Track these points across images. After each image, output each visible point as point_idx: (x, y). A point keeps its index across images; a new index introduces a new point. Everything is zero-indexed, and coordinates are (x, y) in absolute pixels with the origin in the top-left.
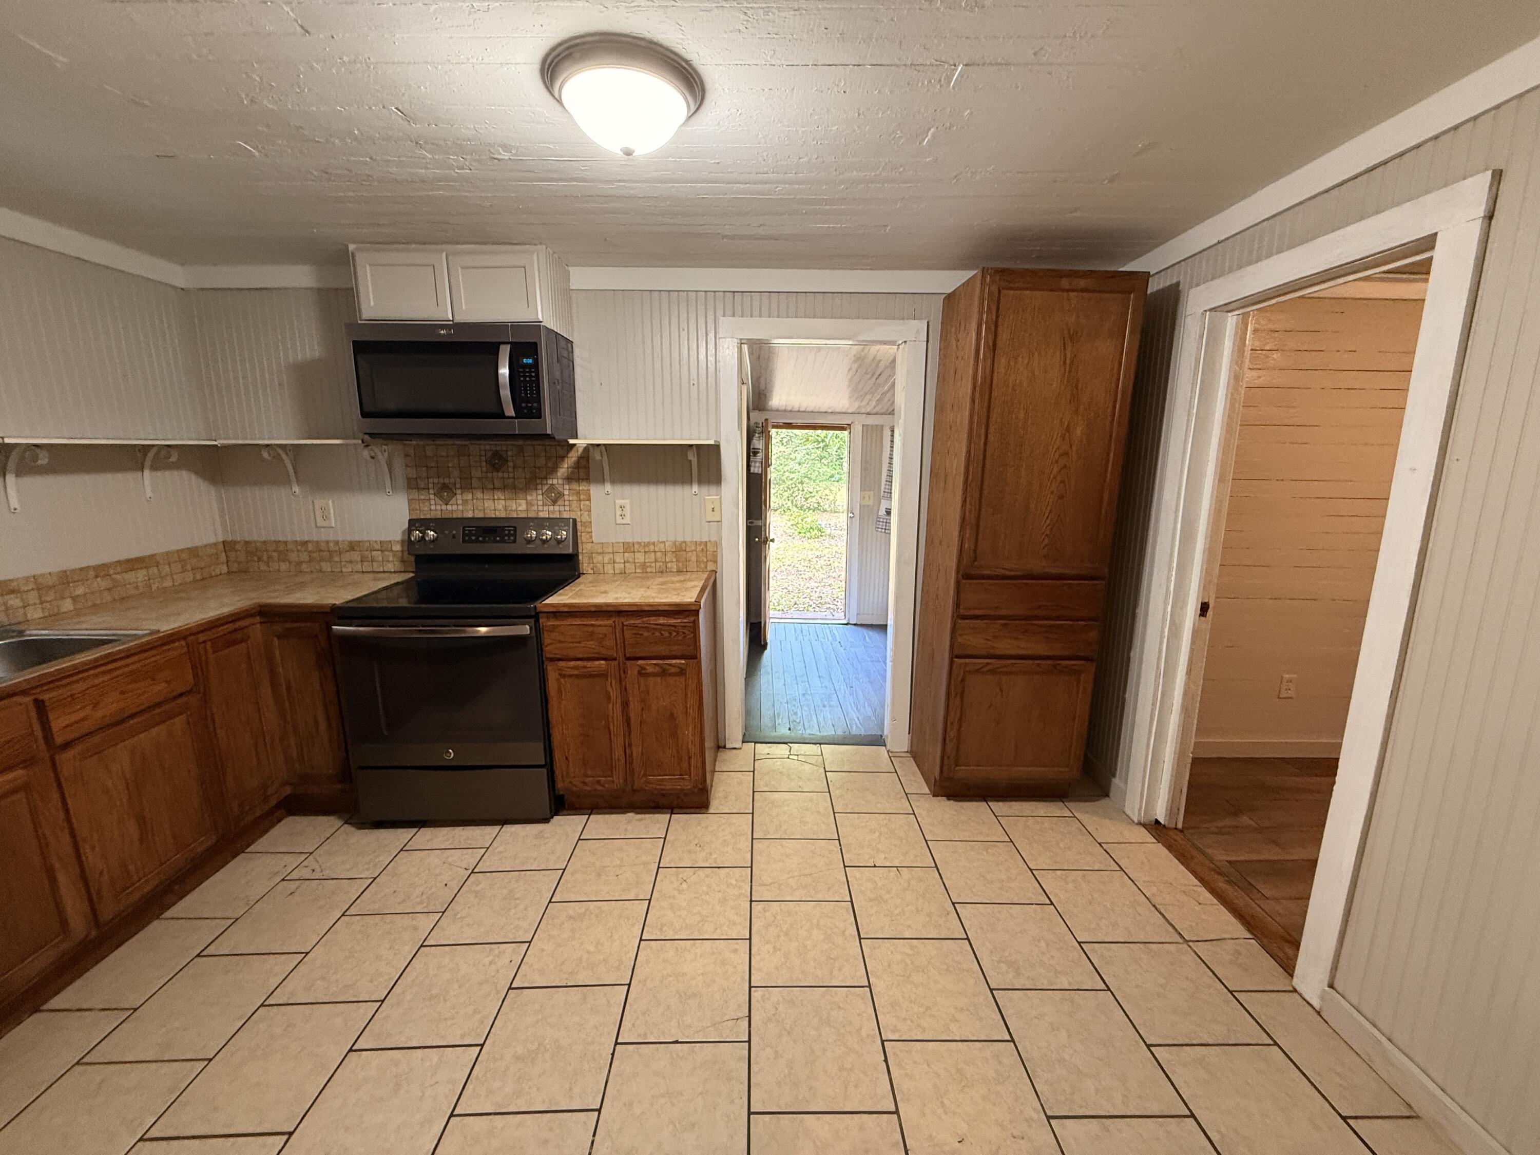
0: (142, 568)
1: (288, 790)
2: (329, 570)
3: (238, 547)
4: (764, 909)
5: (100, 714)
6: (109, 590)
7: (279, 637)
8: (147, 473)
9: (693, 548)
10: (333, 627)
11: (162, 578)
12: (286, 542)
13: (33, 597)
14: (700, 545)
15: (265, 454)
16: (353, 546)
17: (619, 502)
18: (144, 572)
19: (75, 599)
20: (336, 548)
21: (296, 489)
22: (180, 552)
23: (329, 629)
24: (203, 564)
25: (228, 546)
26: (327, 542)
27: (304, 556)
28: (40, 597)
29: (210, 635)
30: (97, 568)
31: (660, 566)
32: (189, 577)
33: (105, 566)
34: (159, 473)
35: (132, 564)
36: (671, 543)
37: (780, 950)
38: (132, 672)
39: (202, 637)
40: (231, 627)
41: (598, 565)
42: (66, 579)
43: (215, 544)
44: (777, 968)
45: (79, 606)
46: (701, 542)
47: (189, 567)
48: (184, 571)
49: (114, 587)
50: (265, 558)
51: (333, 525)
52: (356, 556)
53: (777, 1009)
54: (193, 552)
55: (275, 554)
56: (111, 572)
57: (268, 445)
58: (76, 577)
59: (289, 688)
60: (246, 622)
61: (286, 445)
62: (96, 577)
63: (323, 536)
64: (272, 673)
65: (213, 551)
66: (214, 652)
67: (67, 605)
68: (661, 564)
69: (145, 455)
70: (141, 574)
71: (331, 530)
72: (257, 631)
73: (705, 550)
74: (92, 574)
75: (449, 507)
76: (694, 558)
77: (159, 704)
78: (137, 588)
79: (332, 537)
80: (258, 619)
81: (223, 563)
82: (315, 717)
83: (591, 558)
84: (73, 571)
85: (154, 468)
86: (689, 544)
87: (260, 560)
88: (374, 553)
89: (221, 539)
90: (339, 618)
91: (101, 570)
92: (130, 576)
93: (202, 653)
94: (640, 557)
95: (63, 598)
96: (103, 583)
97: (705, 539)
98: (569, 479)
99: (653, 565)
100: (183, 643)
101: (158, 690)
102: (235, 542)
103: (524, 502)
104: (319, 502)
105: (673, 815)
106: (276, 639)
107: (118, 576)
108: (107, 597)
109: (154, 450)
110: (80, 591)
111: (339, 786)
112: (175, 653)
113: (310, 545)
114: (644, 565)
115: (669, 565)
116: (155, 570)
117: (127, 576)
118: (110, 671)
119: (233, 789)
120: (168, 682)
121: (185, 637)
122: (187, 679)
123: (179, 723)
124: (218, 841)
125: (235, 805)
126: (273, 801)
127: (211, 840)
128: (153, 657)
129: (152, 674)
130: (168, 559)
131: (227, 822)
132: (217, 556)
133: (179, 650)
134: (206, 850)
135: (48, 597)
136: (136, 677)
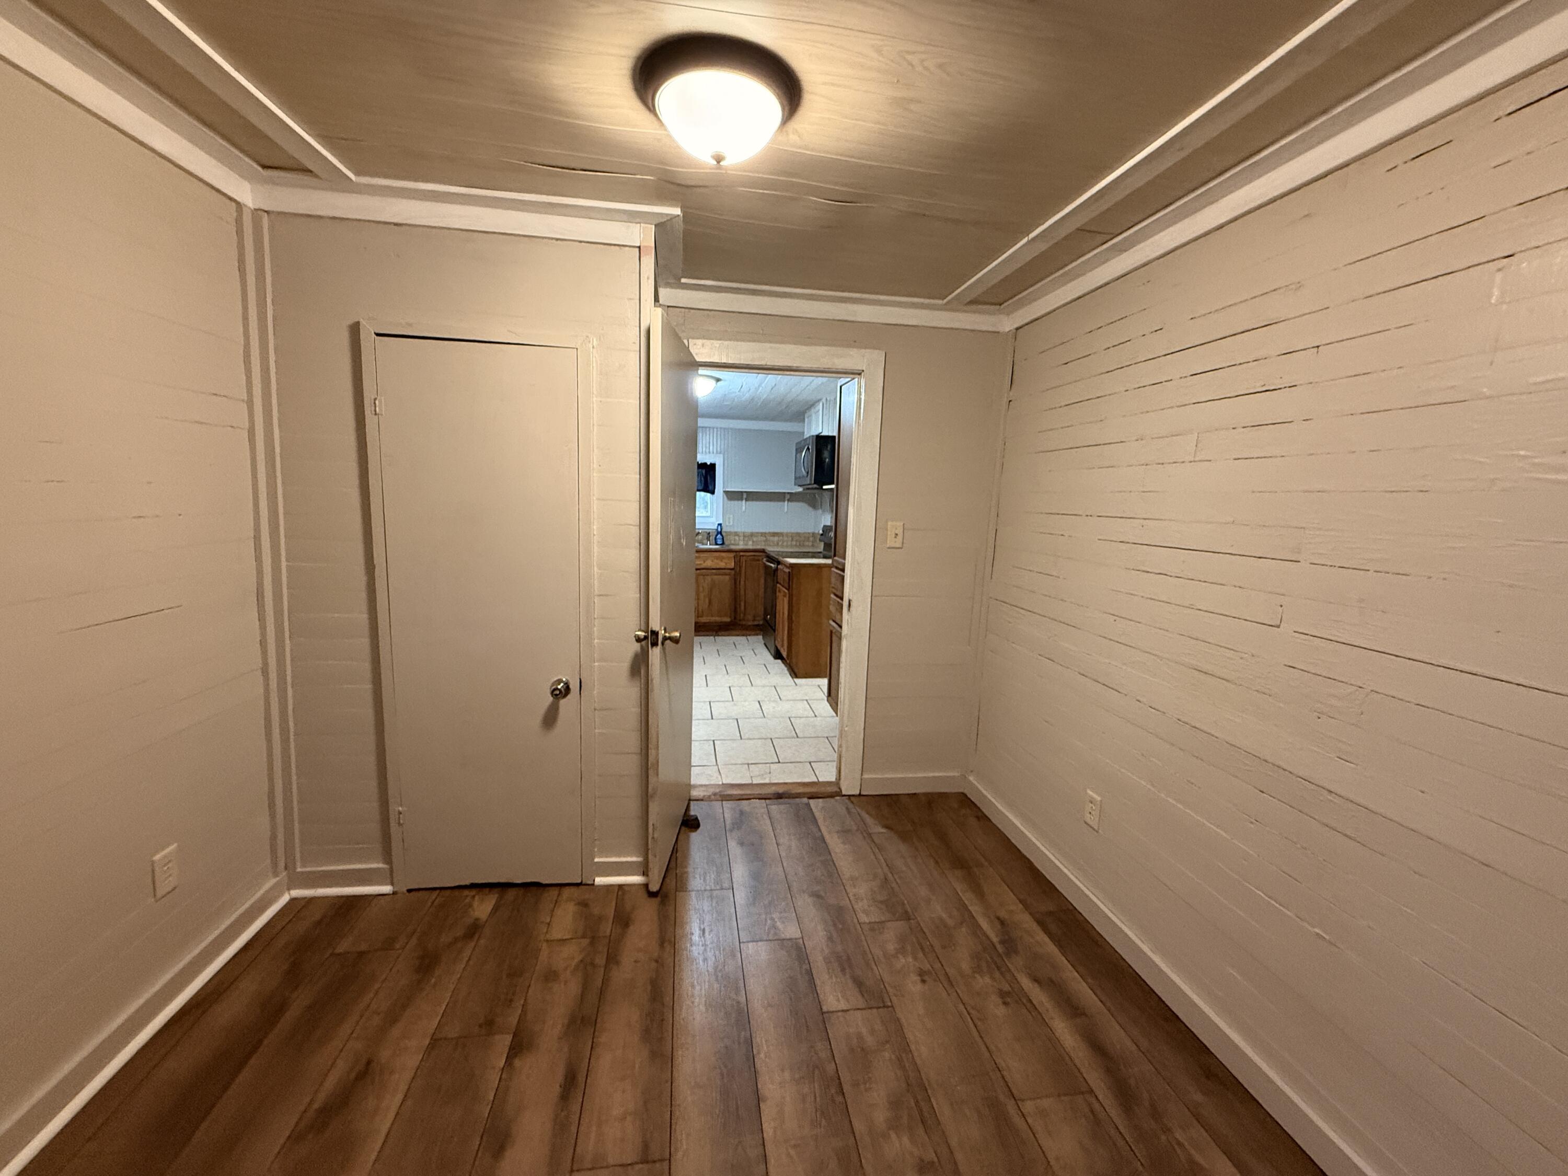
5: (705, 564)
13: (742, 538)
19: (753, 542)
22: (792, 533)
35: (774, 534)
42: (752, 535)
54: (798, 534)
56: (766, 535)
91: (763, 534)
119: (743, 608)
120: (726, 564)
121: (736, 552)
122: (732, 565)
123: (727, 577)
124: (731, 621)
125: (742, 615)
126: (756, 623)
127: (728, 620)
128: (723, 554)
129: (722, 559)
130: (787, 534)
131: (735, 618)
132: (809, 538)
133: (732, 555)
134: (726, 622)
135: (746, 539)
136: (717, 558)
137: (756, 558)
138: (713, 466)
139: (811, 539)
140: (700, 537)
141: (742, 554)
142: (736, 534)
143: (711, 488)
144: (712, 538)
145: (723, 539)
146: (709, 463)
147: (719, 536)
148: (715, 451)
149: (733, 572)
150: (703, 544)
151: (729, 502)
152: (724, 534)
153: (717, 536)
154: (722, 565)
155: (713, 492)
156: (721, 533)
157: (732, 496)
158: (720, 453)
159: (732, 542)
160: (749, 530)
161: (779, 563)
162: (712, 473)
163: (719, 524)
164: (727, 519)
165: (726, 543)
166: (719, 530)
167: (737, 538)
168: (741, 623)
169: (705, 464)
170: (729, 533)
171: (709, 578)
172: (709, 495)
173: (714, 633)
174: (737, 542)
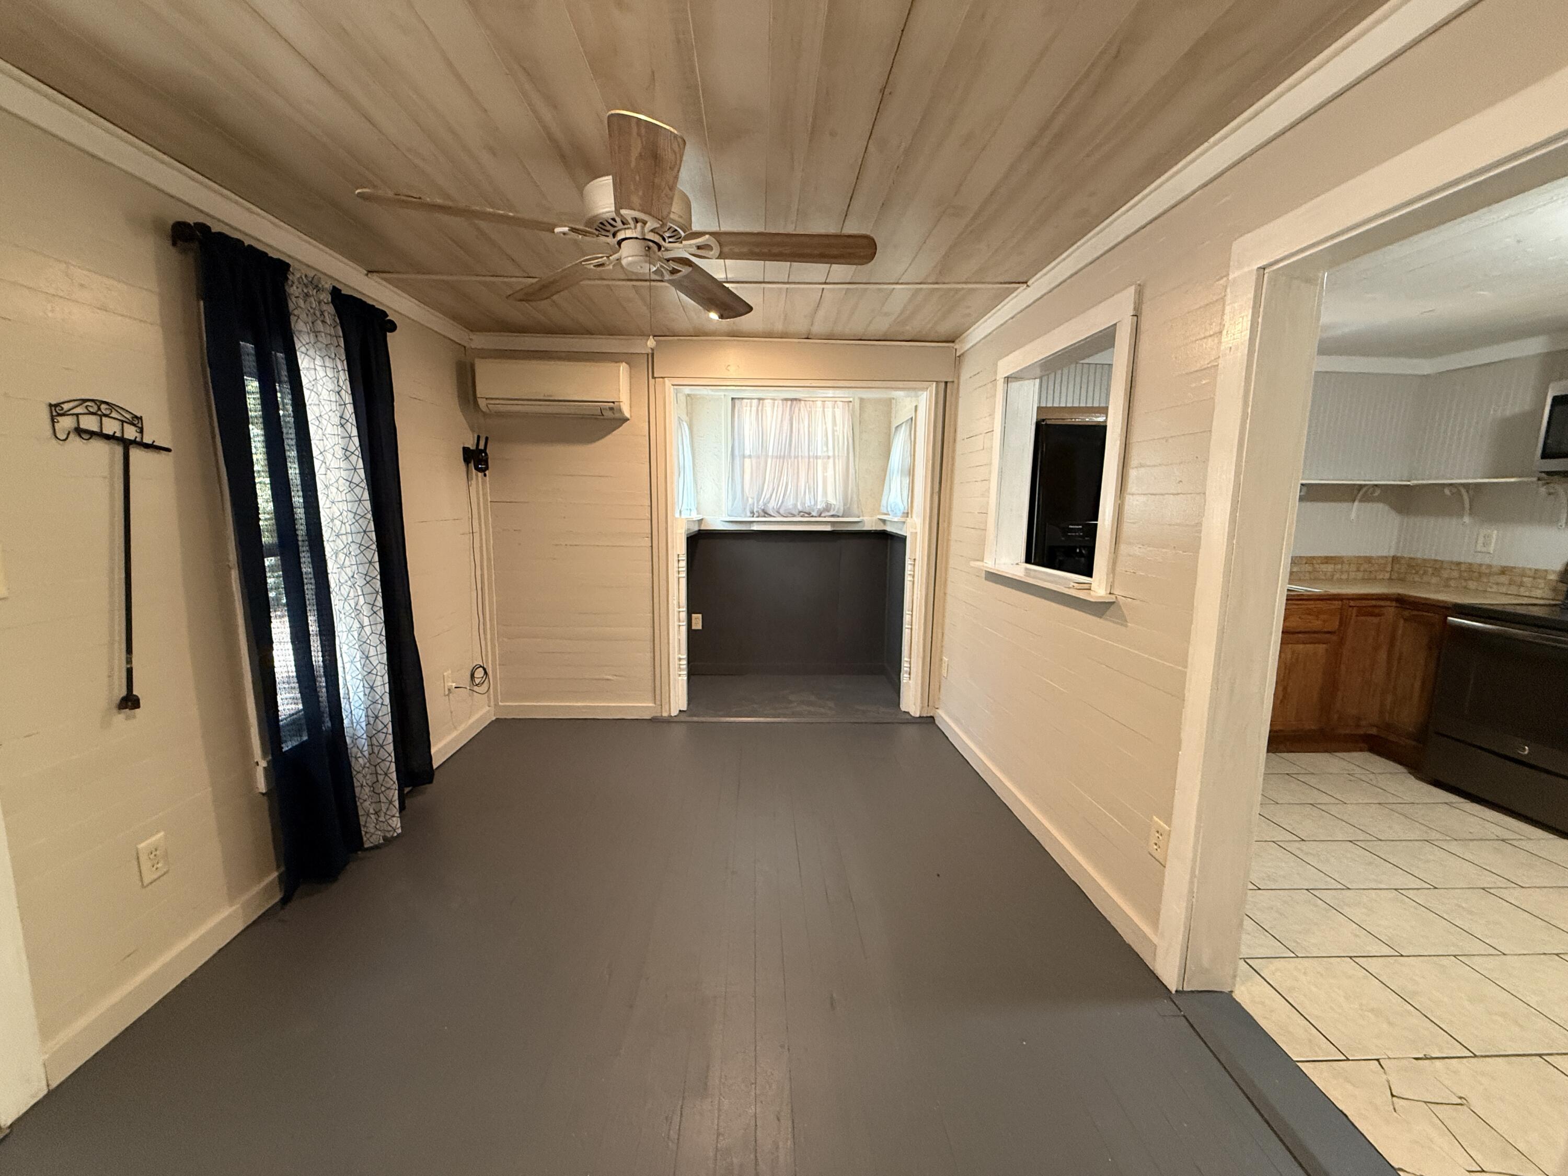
0: (1331, 563)
1: (1374, 731)
2: (1474, 587)
3: (1403, 561)
6: (1309, 572)
7: (1405, 620)
8: (1356, 503)
10: (1450, 618)
11: (1342, 572)
12: (1442, 562)
15: (1447, 491)
16: (1504, 571)
18: (1332, 566)
20: (1487, 571)
21: (1467, 519)
22: (1359, 557)
23: (1446, 618)
24: (1372, 569)
25: (1395, 559)
26: (1481, 565)
27: (1455, 574)
29: (1358, 603)
30: (1307, 558)
32: (1360, 573)
33: (1313, 558)
34: (1363, 504)
35: (1327, 560)
38: (1308, 609)
39: (1352, 603)
40: (1374, 603)
43: (1386, 557)
47: (1362, 569)
48: (1358, 570)
50: (1421, 572)
51: (1492, 552)
52: (1504, 579)
54: (1368, 560)
55: (1430, 570)
56: (1315, 562)
57: (1451, 485)
59: (1400, 659)
60: (1388, 603)
61: (1468, 484)
63: (1478, 560)
64: (1392, 645)
65: (1383, 562)
66: (1357, 616)
69: (1359, 491)
71: (1488, 555)
72: (1391, 611)
77: (1315, 632)
78: (1325, 575)
79: (1487, 560)
80: (1394, 604)
81: (1387, 572)
82: (1413, 685)
85: (1360, 501)
87: (1417, 573)
88: (1525, 579)
89: (1392, 554)
90: (1457, 613)
93: (1350, 613)
96: (1309, 568)
100: (1340, 602)
101: (1316, 624)
102: (1402, 558)
104: (1484, 531)
106: (1402, 621)
107: (1318, 566)
109: (1364, 489)
111: (1414, 743)
112: (1333, 607)
113: (1463, 565)
116: (1340, 566)
117: (1323, 566)
118: (1298, 605)
120: (1325, 622)
123: (1321, 648)
124: (1318, 730)
125: (1337, 716)
127: (1314, 726)
129: (1318, 614)
131: (1325, 722)
134: (1311, 731)
136: (1309, 612)
137: (1377, 611)
149: (1333, 636)
168: (1335, 731)
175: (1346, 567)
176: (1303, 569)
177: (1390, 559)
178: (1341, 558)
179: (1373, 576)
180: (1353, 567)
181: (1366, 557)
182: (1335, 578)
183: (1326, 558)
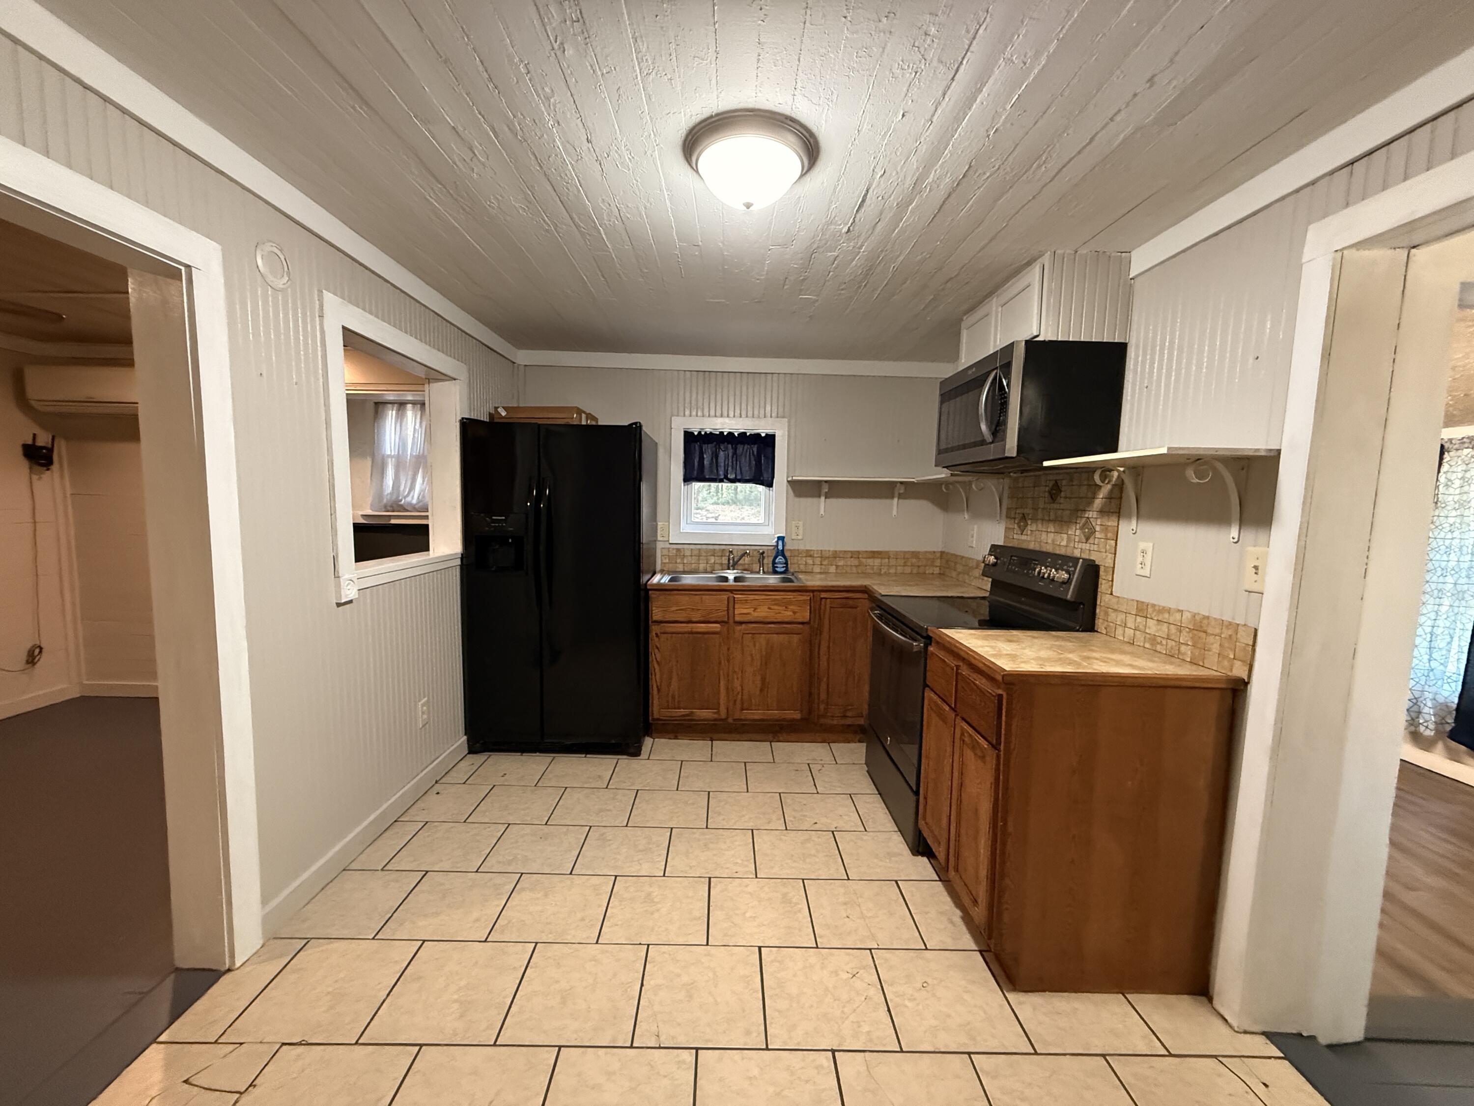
0: (878, 558)
4: (822, 1067)
5: (756, 614)
6: (856, 566)
8: (896, 501)
9: (1217, 631)
11: (889, 566)
12: (957, 557)
13: (818, 561)
14: (1228, 627)
17: (1142, 545)
19: (837, 566)
20: (972, 565)
21: (966, 515)
22: (905, 552)
24: (920, 564)
25: (942, 553)
28: (821, 562)
29: (829, 595)
30: (852, 552)
31: (1172, 648)
32: (908, 570)
33: (859, 552)
34: (903, 501)
35: (874, 554)
36: (1189, 615)
37: (751, 1084)
40: (845, 595)
41: (1111, 624)
42: (836, 555)
43: (934, 552)
44: (721, 1080)
45: (839, 571)
46: (1230, 623)
47: (909, 564)
48: (906, 564)
49: (859, 565)
53: (665, 1077)
54: (915, 554)
56: (860, 556)
58: (841, 555)
60: (857, 595)
62: (852, 557)
65: (931, 556)
66: (832, 607)
67: (832, 569)
68: (1174, 643)
69: (895, 488)
70: (877, 562)
71: (973, 550)
72: (864, 603)
73: (1234, 637)
74: (849, 555)
75: (1024, 537)
76: (1216, 648)
80: (866, 596)
81: (937, 566)
83: (1107, 614)
84: (840, 552)
85: (900, 498)
86: (1213, 623)
87: (949, 567)
89: (939, 548)
91: (856, 555)
92: (870, 561)
93: (823, 604)
94: (1152, 627)
95: (832, 565)
96: (856, 562)
97: (1239, 620)
98: (1103, 512)
99: (1164, 642)
100: (810, 594)
103: (1065, 536)
104: (972, 527)
105: (978, 953)
108: (854, 569)
110: (841, 563)
112: (802, 598)
114: (1153, 639)
115: (1183, 648)
116: (887, 560)
119: (823, 696)
120: (794, 613)
121: (813, 591)
122: (806, 615)
123: (795, 638)
124: (802, 719)
125: (822, 707)
126: (849, 721)
127: (797, 716)
128: (790, 596)
129: (786, 605)
130: (897, 555)
131: (810, 712)
132: (933, 560)
133: (806, 597)
134: (794, 720)
135: (825, 563)
136: (777, 603)
137: (851, 602)
138: (770, 439)
139: (938, 563)
140: (747, 560)
141: (823, 595)
142: (809, 554)
143: (766, 476)
144: (768, 561)
145: (786, 563)
146: (763, 435)
147: (780, 559)
148: (774, 415)
149: (807, 627)
150: (752, 572)
151: (797, 499)
152: (787, 554)
153: (776, 558)
154: (787, 615)
155: (770, 485)
156: (781, 553)
157: (801, 488)
158: (783, 417)
159: (802, 567)
160: (830, 546)
161: (929, 640)
162: (770, 449)
163: (779, 538)
164: (794, 529)
165: (791, 570)
166: (780, 547)
167: (810, 561)
168: (822, 721)
169: (759, 435)
170: (797, 553)
171: (762, 640)
172: (761, 488)
173: (770, 737)
174: (809, 568)
175: (893, 562)
176: (849, 563)
177: (938, 555)
178: (887, 552)
179: (921, 570)
180: (901, 562)
181: (913, 552)
182: (883, 572)
183: (873, 552)
